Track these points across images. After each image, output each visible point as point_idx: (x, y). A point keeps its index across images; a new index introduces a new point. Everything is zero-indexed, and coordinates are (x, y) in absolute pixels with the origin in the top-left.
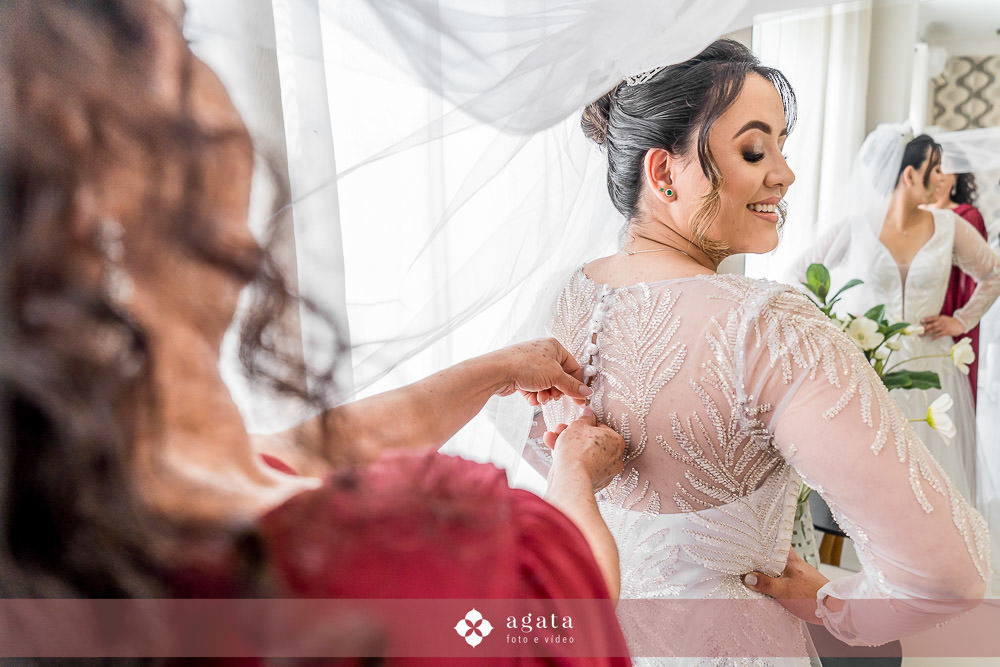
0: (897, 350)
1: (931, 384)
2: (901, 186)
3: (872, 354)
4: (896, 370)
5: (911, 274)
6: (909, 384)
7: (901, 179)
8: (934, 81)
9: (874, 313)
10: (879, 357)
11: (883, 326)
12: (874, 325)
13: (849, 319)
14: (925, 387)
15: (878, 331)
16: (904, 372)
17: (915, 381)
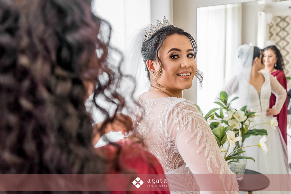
0: (252, 122)
1: (264, 133)
2: (254, 64)
3: (243, 123)
4: (251, 129)
5: (261, 94)
6: (256, 133)
7: (254, 61)
8: (269, 24)
9: (244, 108)
10: (246, 124)
11: (246, 113)
12: (243, 113)
13: (235, 111)
14: (262, 135)
15: (245, 115)
16: (255, 129)
17: (259, 133)
